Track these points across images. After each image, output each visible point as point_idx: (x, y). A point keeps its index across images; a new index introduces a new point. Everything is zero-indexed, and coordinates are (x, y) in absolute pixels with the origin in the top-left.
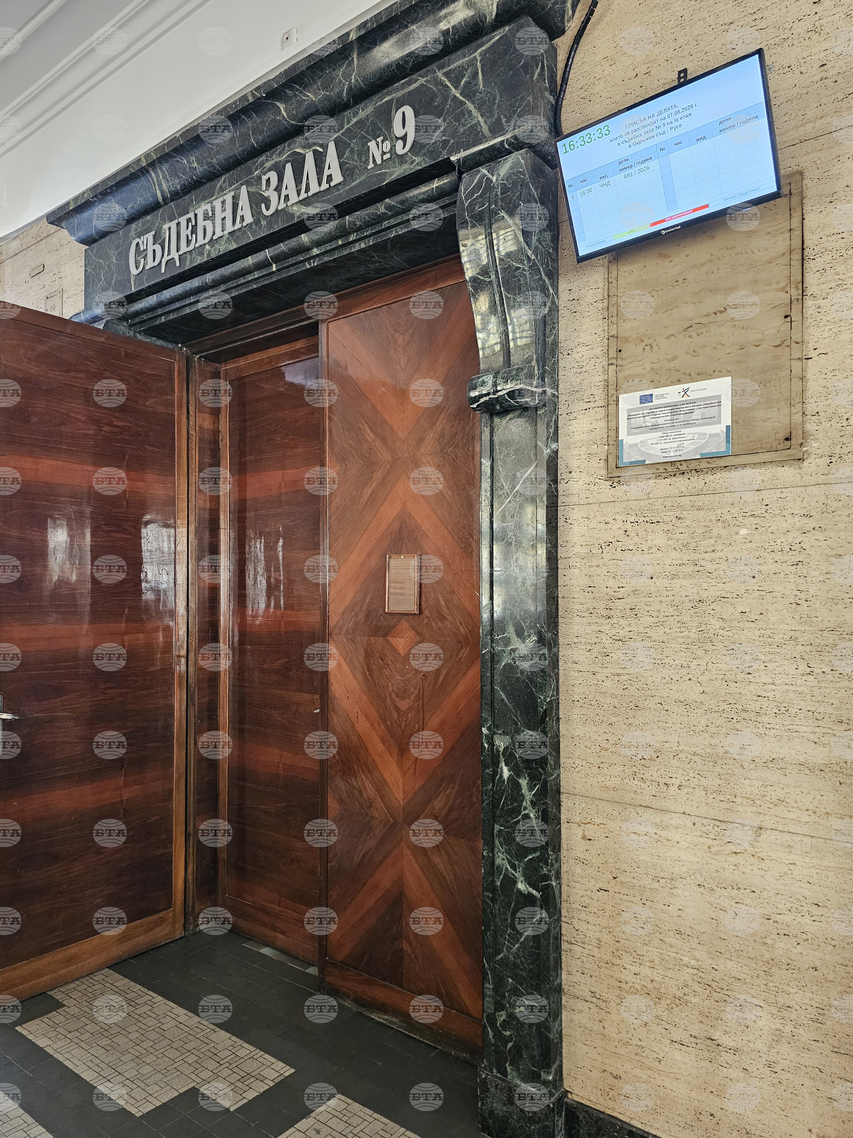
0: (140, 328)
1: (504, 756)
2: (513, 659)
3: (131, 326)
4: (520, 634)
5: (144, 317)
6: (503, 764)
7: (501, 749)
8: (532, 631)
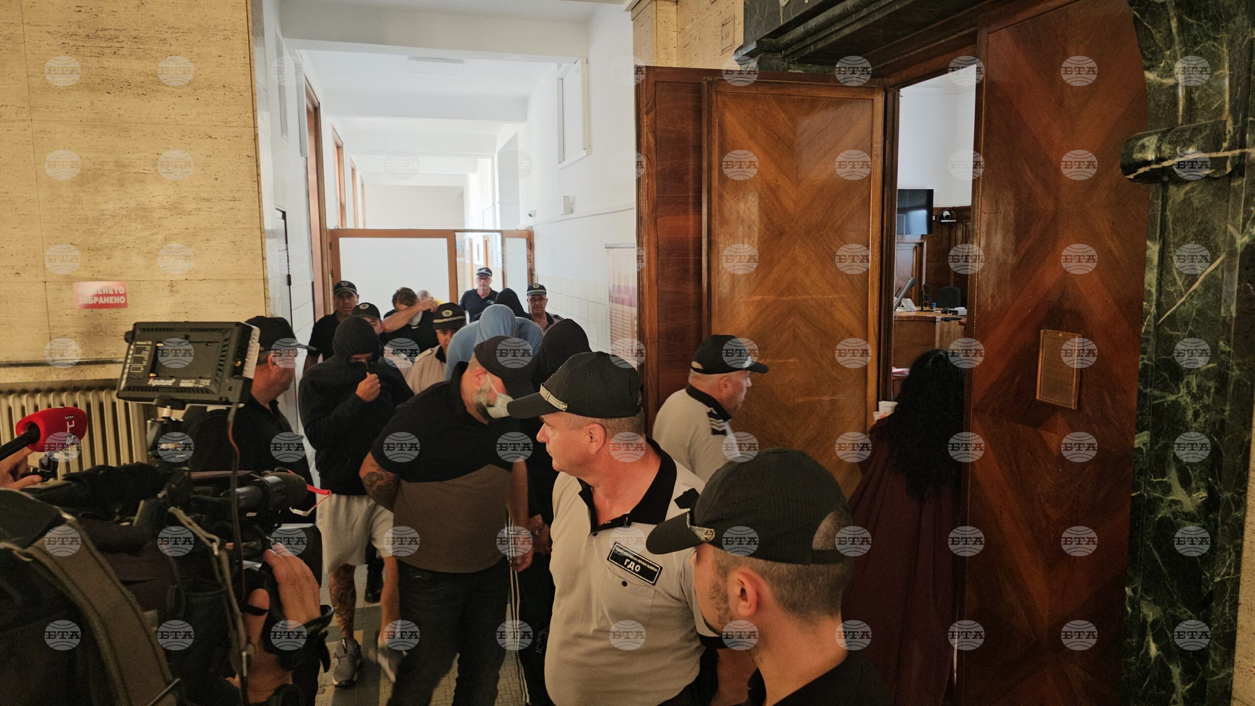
0: (794, 57)
1: (1153, 630)
2: (1173, 513)
3: (784, 57)
4: (1185, 482)
5: (795, 47)
6: (1151, 639)
7: (1150, 619)
8: (1202, 484)
